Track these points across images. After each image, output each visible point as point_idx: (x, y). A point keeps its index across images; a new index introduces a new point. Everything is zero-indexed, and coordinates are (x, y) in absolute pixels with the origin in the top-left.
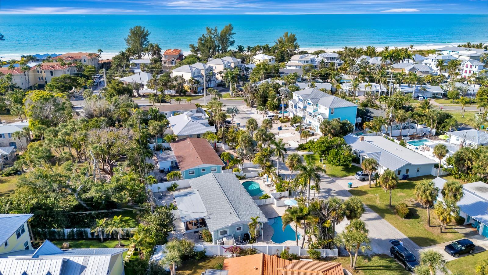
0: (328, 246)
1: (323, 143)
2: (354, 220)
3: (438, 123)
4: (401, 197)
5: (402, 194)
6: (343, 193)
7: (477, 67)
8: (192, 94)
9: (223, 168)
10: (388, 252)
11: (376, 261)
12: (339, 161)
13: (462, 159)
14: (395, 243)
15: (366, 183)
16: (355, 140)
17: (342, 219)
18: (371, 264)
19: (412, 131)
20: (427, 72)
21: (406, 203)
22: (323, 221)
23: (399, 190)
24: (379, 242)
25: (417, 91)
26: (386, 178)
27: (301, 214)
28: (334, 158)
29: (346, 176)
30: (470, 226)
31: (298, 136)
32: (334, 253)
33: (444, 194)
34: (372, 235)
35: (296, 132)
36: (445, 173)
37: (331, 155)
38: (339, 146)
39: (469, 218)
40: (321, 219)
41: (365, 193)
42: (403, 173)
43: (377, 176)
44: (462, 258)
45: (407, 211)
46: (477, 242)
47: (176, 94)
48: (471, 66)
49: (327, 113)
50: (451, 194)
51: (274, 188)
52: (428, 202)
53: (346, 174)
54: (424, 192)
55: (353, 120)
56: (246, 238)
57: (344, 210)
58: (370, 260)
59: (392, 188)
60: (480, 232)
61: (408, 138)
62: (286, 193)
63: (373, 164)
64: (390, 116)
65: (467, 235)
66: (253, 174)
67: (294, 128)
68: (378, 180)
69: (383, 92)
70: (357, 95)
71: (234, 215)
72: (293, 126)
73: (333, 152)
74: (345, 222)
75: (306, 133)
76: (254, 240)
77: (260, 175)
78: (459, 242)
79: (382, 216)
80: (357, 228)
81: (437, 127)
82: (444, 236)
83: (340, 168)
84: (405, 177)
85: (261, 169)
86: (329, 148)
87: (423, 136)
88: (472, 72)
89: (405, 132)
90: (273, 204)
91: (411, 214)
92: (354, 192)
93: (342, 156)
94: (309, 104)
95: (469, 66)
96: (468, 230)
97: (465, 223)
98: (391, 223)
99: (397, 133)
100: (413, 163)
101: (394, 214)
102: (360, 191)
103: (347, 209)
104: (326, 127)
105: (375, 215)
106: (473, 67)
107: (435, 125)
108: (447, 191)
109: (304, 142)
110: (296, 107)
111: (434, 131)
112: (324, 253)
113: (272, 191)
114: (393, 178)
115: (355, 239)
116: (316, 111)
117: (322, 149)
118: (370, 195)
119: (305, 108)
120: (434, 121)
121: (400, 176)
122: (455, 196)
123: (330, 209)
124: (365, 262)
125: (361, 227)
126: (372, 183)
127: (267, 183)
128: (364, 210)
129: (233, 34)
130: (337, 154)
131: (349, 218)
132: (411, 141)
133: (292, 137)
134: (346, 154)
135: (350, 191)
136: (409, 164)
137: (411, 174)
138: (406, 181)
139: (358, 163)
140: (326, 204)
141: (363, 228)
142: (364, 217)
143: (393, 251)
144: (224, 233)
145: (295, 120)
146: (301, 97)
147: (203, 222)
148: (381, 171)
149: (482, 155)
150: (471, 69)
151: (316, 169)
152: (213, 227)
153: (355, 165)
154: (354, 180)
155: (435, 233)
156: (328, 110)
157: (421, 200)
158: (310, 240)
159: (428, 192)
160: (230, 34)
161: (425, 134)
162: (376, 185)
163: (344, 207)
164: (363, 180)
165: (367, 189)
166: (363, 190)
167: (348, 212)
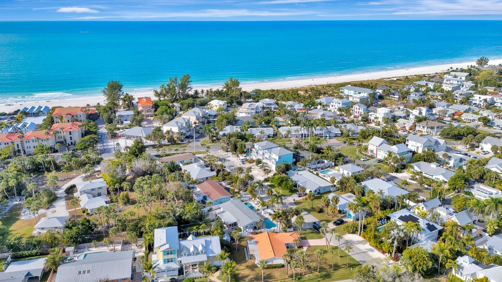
0: (289, 227)
1: (279, 179)
2: (299, 216)
3: (335, 159)
4: (317, 203)
5: (317, 202)
6: (291, 204)
7: (363, 109)
8: (180, 142)
9: (232, 197)
10: (312, 227)
11: (308, 231)
12: (287, 188)
13: (343, 183)
14: (315, 223)
15: (301, 198)
16: (293, 174)
17: (294, 216)
18: (306, 232)
19: (322, 165)
20: (331, 116)
21: (319, 206)
22: (287, 217)
23: (316, 200)
24: (309, 224)
25: (326, 132)
26: (310, 196)
27: (279, 215)
28: (285, 187)
29: (291, 195)
30: (344, 213)
31: (262, 173)
32: (292, 229)
33: (332, 201)
34: (306, 221)
35: (260, 170)
36: (337, 189)
37: (283, 185)
38: (287, 180)
39: (343, 210)
40: (286, 216)
41: (301, 203)
42: (318, 191)
43: (306, 194)
44: (339, 226)
45: (319, 210)
46: (345, 220)
47: (169, 143)
48: (359, 109)
49: (277, 158)
50: (335, 201)
51: (260, 205)
52: (326, 205)
53: (291, 194)
54: (325, 201)
55: (291, 161)
56: (255, 228)
57: (295, 212)
58: (305, 231)
59: (312, 200)
60: (347, 216)
61: (320, 169)
62: (266, 207)
63: (304, 189)
64: (310, 159)
65: (342, 217)
66: (247, 199)
67: (258, 167)
68: (307, 196)
69: (306, 134)
70: (290, 137)
71: (250, 219)
72: (258, 166)
73: (284, 183)
74: (295, 217)
75: (267, 171)
76: (259, 229)
77: (250, 199)
78: (338, 220)
79: (309, 213)
80: (300, 219)
81: (335, 161)
82: (334, 218)
83: (288, 191)
84: (319, 193)
85: (251, 196)
86: (282, 181)
87: (328, 167)
88: (360, 113)
89: (319, 165)
90: (261, 213)
91: (321, 211)
92: (296, 203)
93: (289, 185)
94: (266, 152)
95: (358, 109)
96: (343, 215)
97: (342, 212)
98: (314, 216)
99: (314, 166)
100: (322, 186)
101: (314, 211)
102: (299, 202)
103: (296, 211)
104: (279, 169)
105: (306, 213)
106: (360, 109)
107: (334, 160)
108: (333, 200)
109: (266, 177)
110: (257, 153)
111: (333, 164)
112: (288, 230)
113: (259, 206)
114: (312, 196)
115: (300, 222)
116: (270, 156)
117: (279, 182)
118: (303, 204)
119: (263, 154)
120: (333, 159)
121: (316, 193)
122: (336, 201)
123: (290, 212)
124: (304, 232)
125: (301, 218)
126: (304, 198)
127: (255, 203)
128: (302, 211)
129: (190, 82)
130: (286, 184)
131: (297, 215)
132: (322, 171)
133: (259, 173)
134: (291, 184)
135: (294, 203)
136: (320, 187)
137: (321, 191)
138: (319, 195)
139: (296, 187)
140: (288, 210)
141: (302, 218)
142: (302, 214)
143: (314, 226)
144: (247, 227)
145: (259, 162)
146: (260, 148)
147: (235, 224)
148: (307, 191)
149: (350, 181)
150: (359, 111)
151: (281, 195)
152: (240, 226)
153: (295, 188)
154: (295, 197)
155: (330, 218)
156: (277, 157)
157: (324, 204)
158: (282, 226)
159: (326, 201)
160: (189, 82)
161: (329, 166)
162: (306, 198)
163: (294, 211)
164: (300, 197)
165: (302, 201)
166: (300, 201)
167: (296, 213)
